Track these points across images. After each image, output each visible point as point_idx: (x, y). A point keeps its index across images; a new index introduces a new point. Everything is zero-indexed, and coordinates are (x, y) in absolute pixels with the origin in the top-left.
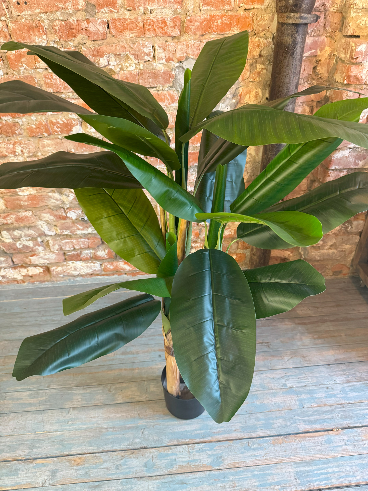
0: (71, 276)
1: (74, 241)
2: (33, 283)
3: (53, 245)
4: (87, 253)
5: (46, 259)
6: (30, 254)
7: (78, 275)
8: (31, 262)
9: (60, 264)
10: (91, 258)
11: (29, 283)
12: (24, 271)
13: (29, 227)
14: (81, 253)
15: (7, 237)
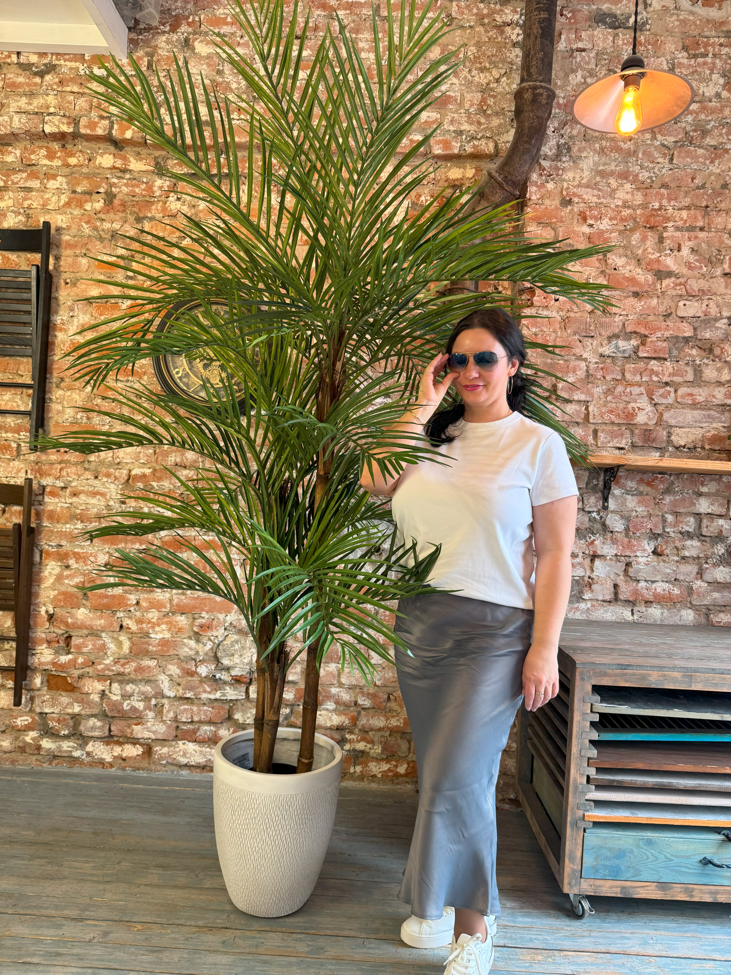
0: (176, 765)
1: (195, 708)
2: (124, 769)
3: (168, 712)
4: (206, 730)
5: (154, 732)
6: (135, 722)
7: (186, 765)
8: (132, 733)
9: (167, 743)
10: (210, 739)
11: (119, 768)
12: (117, 750)
13: (148, 681)
14: (198, 729)
15: (116, 692)
